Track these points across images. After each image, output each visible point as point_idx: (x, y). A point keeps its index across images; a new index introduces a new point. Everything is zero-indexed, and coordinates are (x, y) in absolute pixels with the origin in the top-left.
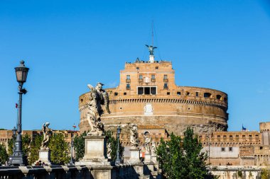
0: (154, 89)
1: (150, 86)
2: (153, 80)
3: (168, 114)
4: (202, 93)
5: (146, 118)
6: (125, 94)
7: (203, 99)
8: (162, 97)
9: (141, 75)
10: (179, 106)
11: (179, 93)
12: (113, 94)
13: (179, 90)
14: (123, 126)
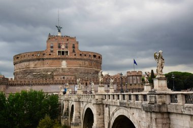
0: (67, 52)
1: (65, 50)
2: (66, 47)
3: (75, 66)
4: (92, 55)
5: (62, 69)
6: (50, 54)
7: (93, 58)
8: (71, 57)
9: (59, 44)
10: (81, 62)
11: (81, 55)
12: (42, 55)
13: (81, 53)
14: (49, 73)
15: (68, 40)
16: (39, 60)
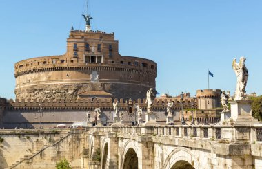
0: (99, 58)
1: (97, 54)
2: (99, 49)
4: (140, 62)
5: (92, 85)
7: (141, 68)
8: (107, 65)
9: (87, 44)
10: (122, 74)
11: (122, 62)
12: (59, 62)
13: (123, 59)
14: (70, 92)
15: (101, 38)
16: (55, 69)
